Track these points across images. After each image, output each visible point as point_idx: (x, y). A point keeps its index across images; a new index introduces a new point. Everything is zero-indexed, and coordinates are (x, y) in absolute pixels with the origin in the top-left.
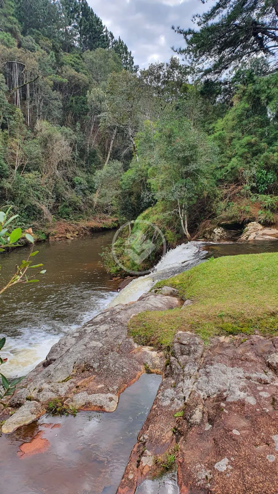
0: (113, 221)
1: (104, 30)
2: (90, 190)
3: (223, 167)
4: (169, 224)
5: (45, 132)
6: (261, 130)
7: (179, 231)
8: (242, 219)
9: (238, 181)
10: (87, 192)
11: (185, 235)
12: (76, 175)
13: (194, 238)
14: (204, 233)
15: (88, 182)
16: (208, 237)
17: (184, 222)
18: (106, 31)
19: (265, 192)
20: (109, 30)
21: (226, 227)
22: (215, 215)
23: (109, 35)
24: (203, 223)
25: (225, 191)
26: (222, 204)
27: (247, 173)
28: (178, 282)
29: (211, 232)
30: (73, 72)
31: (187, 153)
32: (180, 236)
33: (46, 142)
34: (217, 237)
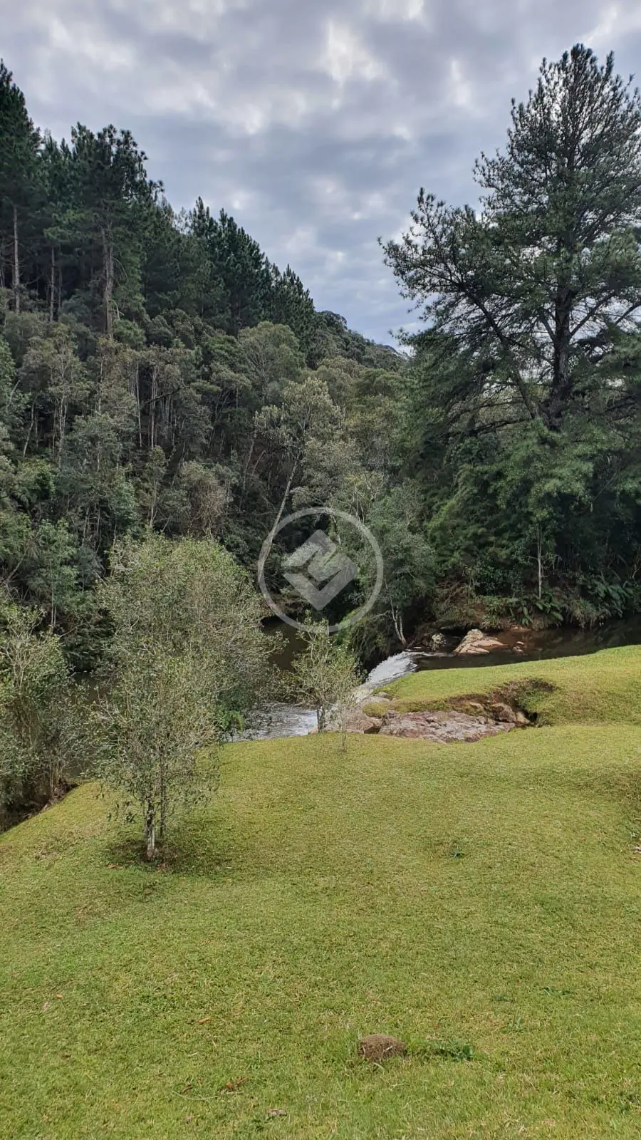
0: (287, 605)
1: (264, 260)
2: (251, 554)
3: (444, 561)
4: (382, 627)
5: (195, 478)
6: (489, 518)
7: (391, 635)
8: (465, 623)
9: (462, 579)
10: (246, 558)
11: (400, 641)
12: (230, 532)
13: (411, 644)
14: (422, 639)
15: (247, 541)
16: (427, 644)
17: (398, 625)
18: (267, 263)
19: (493, 593)
20: (271, 262)
21: (447, 633)
22: (433, 618)
23: (270, 270)
24: (422, 627)
25: (445, 591)
26: (443, 606)
27: (472, 572)
28: (389, 689)
29: (430, 639)
30: (227, 373)
31: (400, 556)
32: (394, 642)
33: (195, 490)
34: (435, 646)
